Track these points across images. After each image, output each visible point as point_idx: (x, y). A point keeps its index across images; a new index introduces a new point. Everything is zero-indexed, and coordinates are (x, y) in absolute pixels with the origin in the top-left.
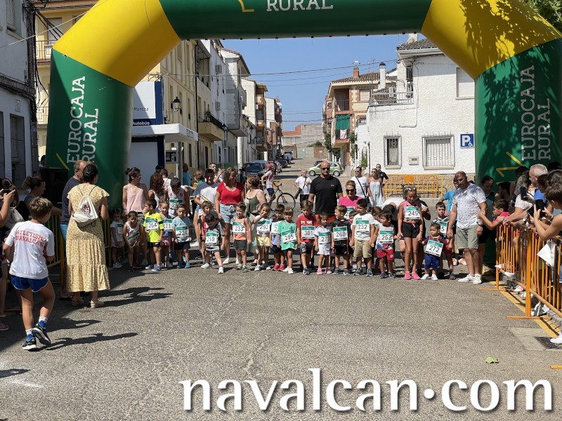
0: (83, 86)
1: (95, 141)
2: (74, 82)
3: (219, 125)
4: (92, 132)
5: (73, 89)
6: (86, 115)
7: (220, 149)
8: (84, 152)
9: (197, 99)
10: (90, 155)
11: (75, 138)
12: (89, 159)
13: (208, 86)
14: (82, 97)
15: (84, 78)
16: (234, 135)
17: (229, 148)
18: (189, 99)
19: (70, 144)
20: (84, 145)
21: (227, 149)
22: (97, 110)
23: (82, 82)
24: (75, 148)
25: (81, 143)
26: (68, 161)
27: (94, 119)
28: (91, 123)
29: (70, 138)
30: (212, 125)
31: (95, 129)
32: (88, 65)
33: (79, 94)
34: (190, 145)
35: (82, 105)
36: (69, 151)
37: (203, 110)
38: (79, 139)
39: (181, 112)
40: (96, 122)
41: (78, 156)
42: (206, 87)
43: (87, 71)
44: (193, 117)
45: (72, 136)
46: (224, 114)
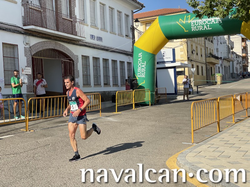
0: (141, 55)
1: (145, 70)
2: (139, 54)
3: (217, 58)
4: (144, 68)
5: (139, 56)
6: (142, 63)
7: (219, 67)
8: (142, 74)
9: (206, 48)
10: (144, 75)
11: (140, 70)
12: (143, 75)
13: (212, 42)
14: (141, 58)
15: (142, 53)
16: (228, 61)
17: (225, 67)
18: (201, 49)
19: (138, 71)
20: (142, 72)
21: (223, 67)
22: (145, 62)
23: (141, 54)
24: (139, 72)
25: (141, 71)
26: (138, 76)
27: (145, 64)
28: (144, 65)
29: (138, 70)
30: (212, 58)
31: (145, 67)
32: (143, 49)
33: (140, 57)
34: (202, 67)
35: (141, 61)
36: (138, 73)
37: (209, 52)
38: (141, 70)
39: (197, 54)
40: (145, 65)
41: (140, 75)
42: (211, 43)
43: (142, 51)
44: (204, 56)
45: (139, 69)
46: (221, 53)
